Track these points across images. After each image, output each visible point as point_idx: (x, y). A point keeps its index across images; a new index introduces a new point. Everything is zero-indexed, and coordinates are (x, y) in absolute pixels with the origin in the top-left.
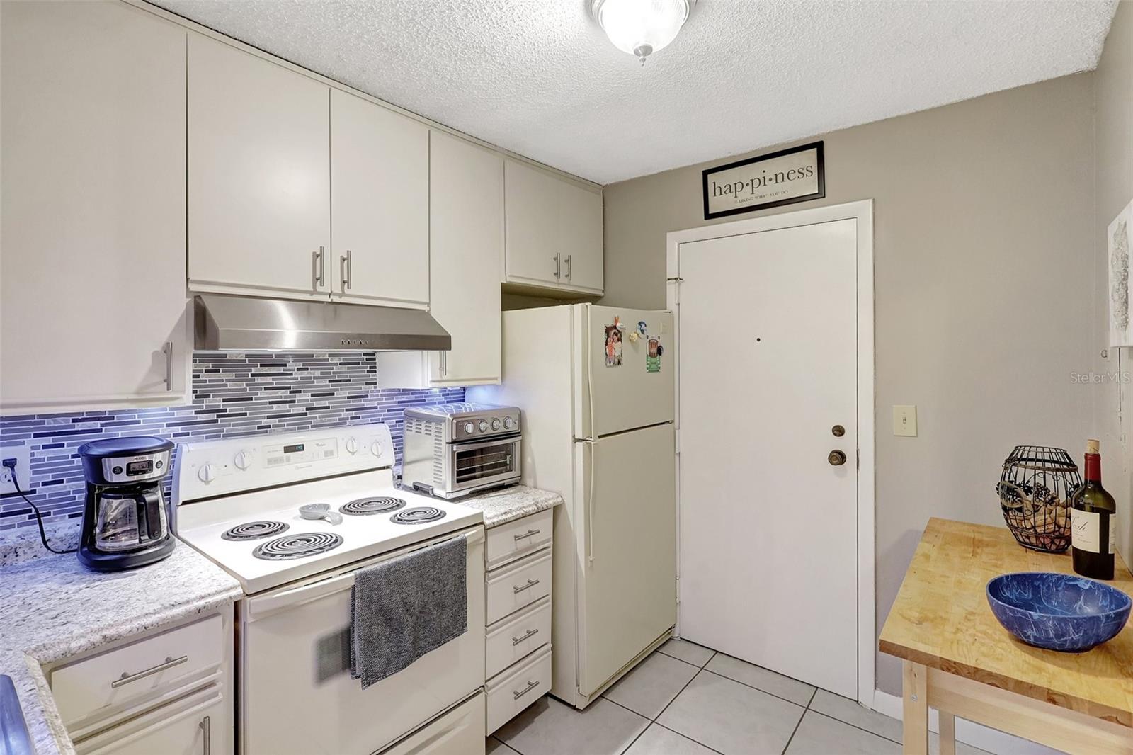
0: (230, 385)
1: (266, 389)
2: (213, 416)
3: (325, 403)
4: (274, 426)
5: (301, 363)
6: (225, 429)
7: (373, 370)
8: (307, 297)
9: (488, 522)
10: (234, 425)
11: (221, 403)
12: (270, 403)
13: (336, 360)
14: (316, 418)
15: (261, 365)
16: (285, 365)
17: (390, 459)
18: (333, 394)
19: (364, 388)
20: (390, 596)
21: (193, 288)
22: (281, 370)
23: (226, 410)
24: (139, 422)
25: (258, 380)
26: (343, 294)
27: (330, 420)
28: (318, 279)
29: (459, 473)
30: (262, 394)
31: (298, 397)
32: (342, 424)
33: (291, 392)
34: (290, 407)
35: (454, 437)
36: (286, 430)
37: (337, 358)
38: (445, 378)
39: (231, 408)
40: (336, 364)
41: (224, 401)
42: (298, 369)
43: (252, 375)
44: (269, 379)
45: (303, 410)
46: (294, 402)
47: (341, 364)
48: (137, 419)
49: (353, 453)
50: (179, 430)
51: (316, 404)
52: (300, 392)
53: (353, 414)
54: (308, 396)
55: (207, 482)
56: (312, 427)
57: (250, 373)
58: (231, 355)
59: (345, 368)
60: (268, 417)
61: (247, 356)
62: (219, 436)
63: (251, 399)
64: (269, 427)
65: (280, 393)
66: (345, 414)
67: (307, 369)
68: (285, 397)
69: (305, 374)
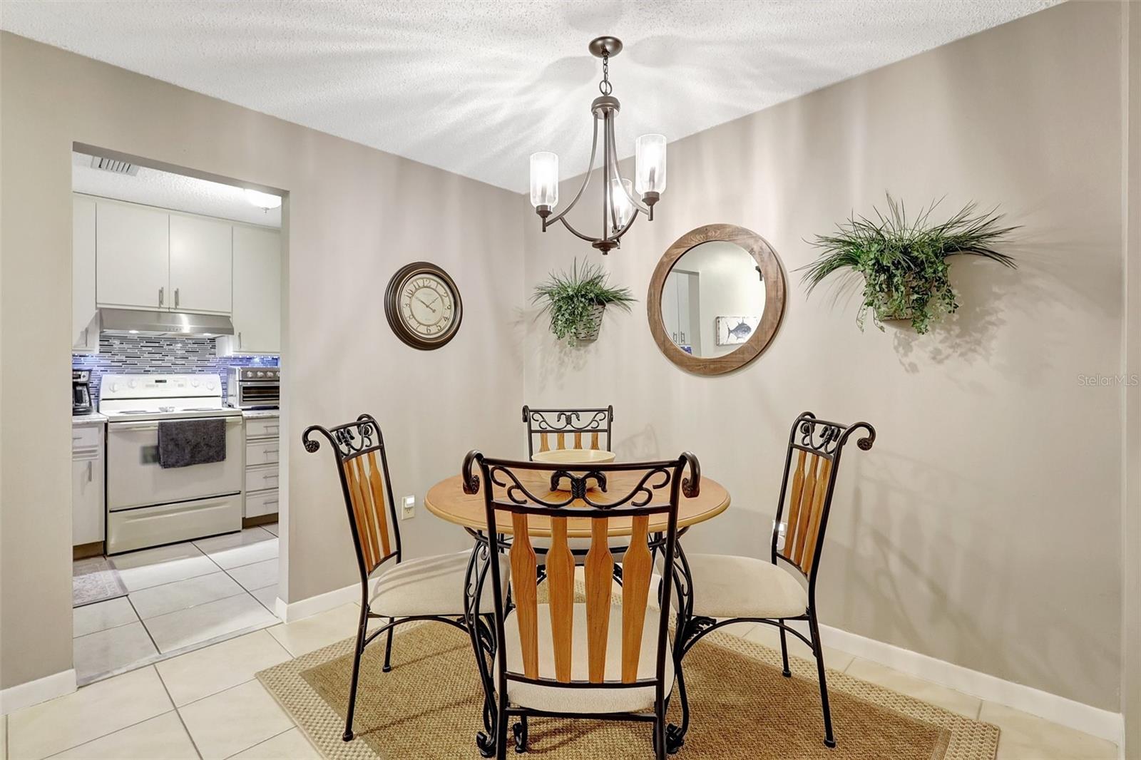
0: (129, 351)
1: (148, 353)
2: (120, 364)
3: (183, 362)
4: (153, 371)
5: (169, 342)
6: (126, 370)
7: (214, 347)
8: (157, 310)
9: (244, 415)
10: (131, 369)
11: (125, 358)
12: (151, 360)
13: (190, 341)
14: (177, 369)
15: (146, 342)
17: (220, 392)
18: (188, 358)
19: (207, 356)
20: (177, 434)
21: (98, 306)
22: (157, 345)
23: (126, 362)
25: (144, 349)
26: (176, 308)
28: (161, 302)
29: (244, 397)
30: (146, 355)
31: (167, 358)
32: (193, 372)
33: (162, 356)
34: (162, 362)
35: (241, 379)
38: (242, 350)
39: (130, 361)
42: (167, 345)
43: (141, 346)
44: (150, 349)
45: (169, 364)
46: (164, 360)
47: (193, 343)
49: (195, 387)
50: (102, 369)
51: (177, 362)
52: (168, 356)
53: (200, 369)
54: (173, 358)
55: (114, 391)
59: (196, 346)
60: (150, 367)
62: (123, 373)
63: (140, 357)
64: (150, 371)
65: (156, 355)
66: (195, 368)
68: (159, 358)
69: (171, 347)
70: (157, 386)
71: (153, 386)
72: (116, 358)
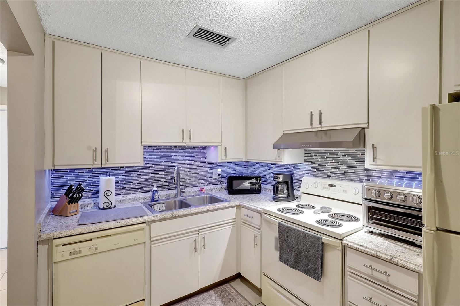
1: (330, 162)
2: (315, 170)
3: (353, 171)
4: (332, 176)
5: (343, 154)
6: (318, 174)
10: (320, 173)
11: (317, 166)
12: (332, 168)
14: (348, 176)
15: (329, 154)
16: (337, 154)
18: (357, 167)
22: (336, 156)
23: (318, 168)
24: (299, 168)
25: (328, 159)
26: (322, 127)
27: (355, 178)
28: (312, 124)
30: (329, 164)
31: (341, 167)
33: (339, 165)
34: (338, 170)
36: (337, 179)
37: (360, 152)
39: (320, 168)
40: (359, 154)
41: (318, 165)
42: (342, 156)
43: (327, 157)
44: (331, 159)
45: (343, 172)
46: (340, 168)
47: (361, 154)
48: (299, 167)
50: (307, 172)
51: (349, 171)
52: (342, 165)
53: (366, 178)
54: (345, 167)
55: (307, 189)
56: (347, 180)
57: (326, 157)
58: (321, 150)
60: (331, 173)
61: (325, 151)
62: (316, 176)
63: (326, 165)
64: (331, 176)
65: (335, 164)
66: (362, 177)
67: (346, 156)
68: (337, 166)
69: (345, 158)
70: (329, 189)
71: (327, 188)
72: (314, 165)
